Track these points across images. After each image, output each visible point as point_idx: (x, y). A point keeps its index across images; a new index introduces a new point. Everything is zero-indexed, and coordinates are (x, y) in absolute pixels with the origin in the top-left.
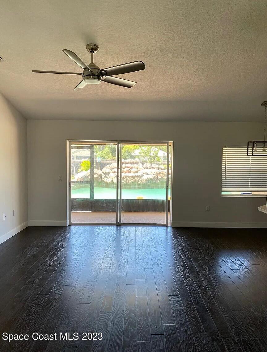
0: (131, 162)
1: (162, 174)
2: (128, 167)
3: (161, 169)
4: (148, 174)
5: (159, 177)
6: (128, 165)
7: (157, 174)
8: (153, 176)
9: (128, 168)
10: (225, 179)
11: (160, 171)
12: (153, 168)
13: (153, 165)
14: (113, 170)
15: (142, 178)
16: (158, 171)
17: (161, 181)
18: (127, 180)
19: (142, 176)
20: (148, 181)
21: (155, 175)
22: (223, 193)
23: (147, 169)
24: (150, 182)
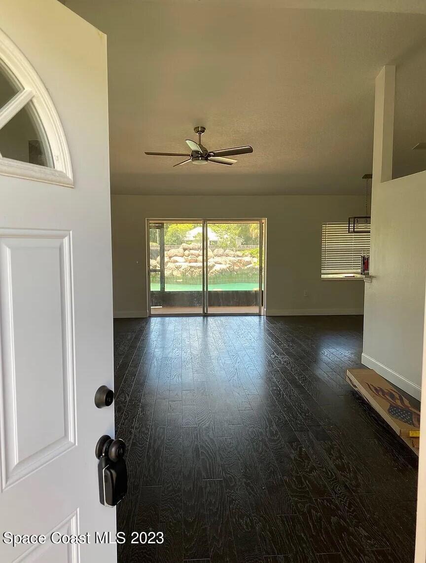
0: (197, 247)
1: (240, 263)
2: (192, 254)
3: (238, 256)
4: (220, 264)
5: (236, 268)
6: (192, 251)
7: (234, 264)
8: (228, 265)
9: (193, 256)
10: (325, 261)
11: (237, 259)
12: (227, 255)
13: (227, 251)
14: (172, 259)
15: (214, 269)
16: (234, 258)
17: (239, 272)
18: (192, 272)
19: (214, 266)
20: (221, 273)
21: (230, 265)
22: (323, 276)
23: (219, 256)
24: (223, 274)
